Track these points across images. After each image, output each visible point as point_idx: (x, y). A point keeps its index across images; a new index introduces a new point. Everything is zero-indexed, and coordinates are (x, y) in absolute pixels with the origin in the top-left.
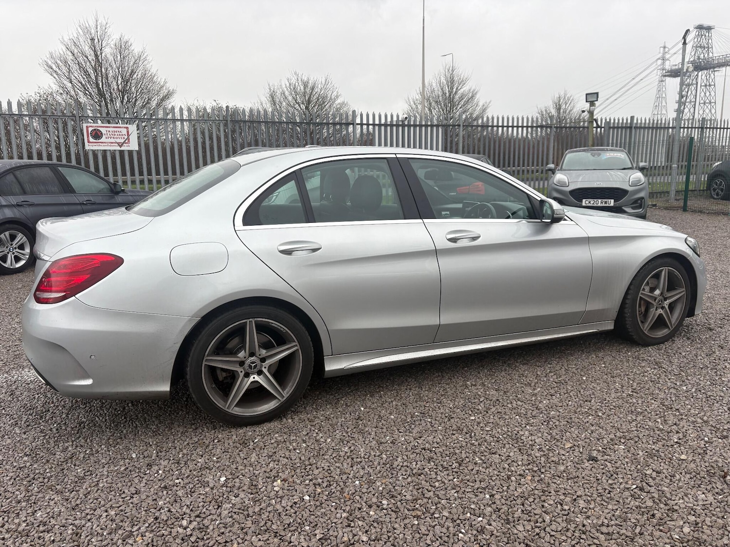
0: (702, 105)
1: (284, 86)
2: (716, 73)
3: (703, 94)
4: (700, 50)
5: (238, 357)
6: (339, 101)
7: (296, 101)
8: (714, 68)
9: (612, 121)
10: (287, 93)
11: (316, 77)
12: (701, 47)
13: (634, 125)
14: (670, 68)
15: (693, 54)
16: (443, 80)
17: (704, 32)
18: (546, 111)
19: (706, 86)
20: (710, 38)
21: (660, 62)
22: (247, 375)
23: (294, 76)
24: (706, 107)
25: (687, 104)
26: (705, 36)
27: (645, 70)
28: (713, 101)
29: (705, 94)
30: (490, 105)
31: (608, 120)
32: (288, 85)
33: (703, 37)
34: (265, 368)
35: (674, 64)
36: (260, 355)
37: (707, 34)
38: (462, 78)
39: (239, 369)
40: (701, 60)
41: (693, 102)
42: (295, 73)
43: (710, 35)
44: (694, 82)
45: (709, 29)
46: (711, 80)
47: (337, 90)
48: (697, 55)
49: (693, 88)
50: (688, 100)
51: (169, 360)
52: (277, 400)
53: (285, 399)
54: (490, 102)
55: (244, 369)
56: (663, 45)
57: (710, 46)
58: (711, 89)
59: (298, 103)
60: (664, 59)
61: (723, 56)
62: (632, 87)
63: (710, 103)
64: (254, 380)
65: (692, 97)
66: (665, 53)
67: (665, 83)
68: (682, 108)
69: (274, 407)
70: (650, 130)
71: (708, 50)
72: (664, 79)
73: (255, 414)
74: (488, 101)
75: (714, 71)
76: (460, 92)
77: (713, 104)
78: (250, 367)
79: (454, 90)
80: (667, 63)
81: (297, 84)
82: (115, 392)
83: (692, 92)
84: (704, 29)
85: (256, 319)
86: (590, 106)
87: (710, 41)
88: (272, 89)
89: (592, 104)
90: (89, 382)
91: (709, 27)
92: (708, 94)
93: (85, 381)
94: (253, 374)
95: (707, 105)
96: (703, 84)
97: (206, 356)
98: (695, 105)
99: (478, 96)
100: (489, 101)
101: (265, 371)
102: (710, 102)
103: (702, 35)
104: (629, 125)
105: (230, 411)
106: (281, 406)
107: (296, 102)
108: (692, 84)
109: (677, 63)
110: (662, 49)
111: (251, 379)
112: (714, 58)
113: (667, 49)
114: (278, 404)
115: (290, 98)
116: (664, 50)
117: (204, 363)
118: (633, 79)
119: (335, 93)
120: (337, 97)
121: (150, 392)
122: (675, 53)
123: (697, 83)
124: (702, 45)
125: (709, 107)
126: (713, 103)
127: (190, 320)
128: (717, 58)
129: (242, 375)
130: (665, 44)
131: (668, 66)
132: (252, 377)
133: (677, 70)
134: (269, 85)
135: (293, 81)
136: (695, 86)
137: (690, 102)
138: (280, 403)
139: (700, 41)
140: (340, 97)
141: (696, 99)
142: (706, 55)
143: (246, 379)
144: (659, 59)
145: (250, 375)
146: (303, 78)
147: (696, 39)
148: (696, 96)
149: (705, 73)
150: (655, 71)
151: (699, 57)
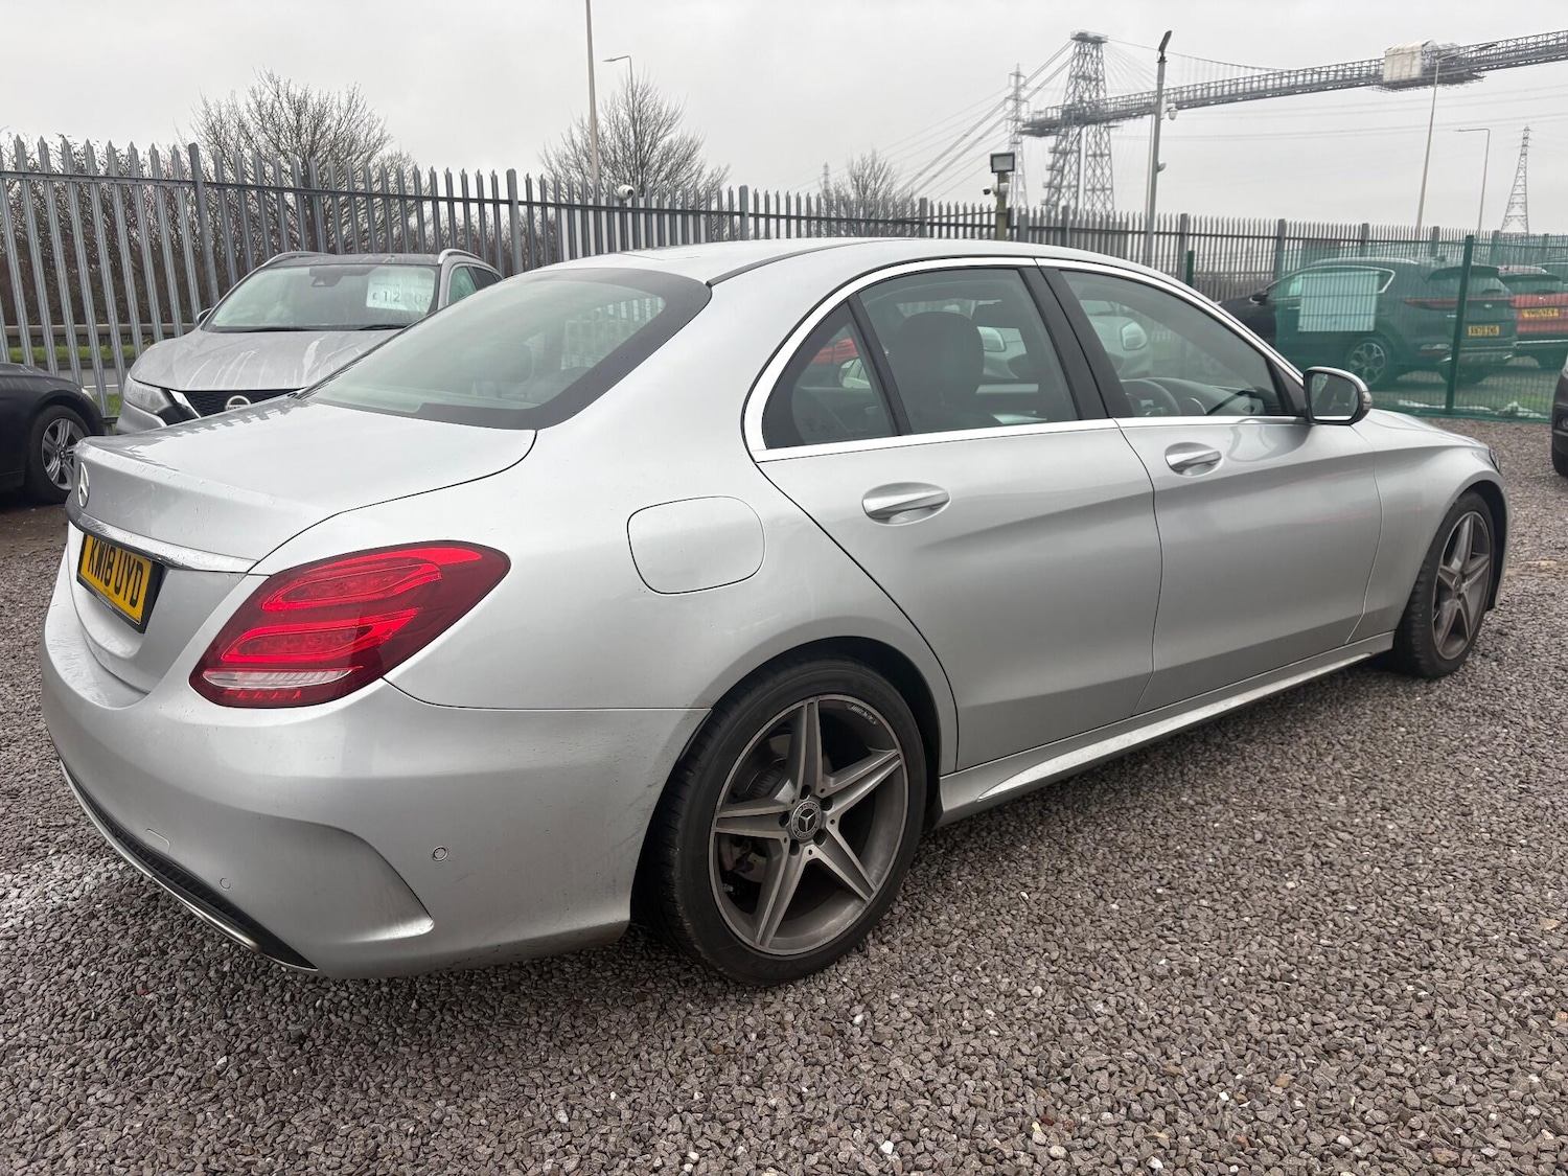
0: (1089, 193)
1: (243, 108)
2: (1113, 132)
3: (1090, 172)
4: (1082, 83)
5: (778, 803)
6: (386, 151)
7: (277, 146)
8: (1108, 120)
9: (1031, 215)
10: (252, 127)
11: (325, 88)
12: (1084, 77)
13: (1069, 226)
14: (1029, 116)
15: (1071, 90)
16: (624, 115)
17: (1089, 47)
18: (837, 192)
19: (1095, 155)
20: (1100, 60)
21: (1010, 104)
22: (795, 847)
23: (269, 83)
24: (1096, 198)
25: (1063, 190)
26: (1092, 56)
27: (987, 118)
28: (1108, 186)
29: (1094, 171)
30: (728, 174)
31: (1024, 213)
32: (253, 106)
33: (1088, 57)
34: (832, 822)
35: (1038, 109)
36: (822, 791)
37: (1095, 53)
38: (664, 110)
39: (780, 835)
40: (1085, 105)
41: (1074, 186)
42: (271, 78)
43: (1100, 54)
44: (1075, 147)
45: (1097, 42)
46: (1103, 145)
47: (380, 125)
48: (1077, 94)
49: (1073, 160)
50: (1065, 183)
51: (634, 835)
52: (856, 901)
53: (874, 896)
54: (727, 169)
55: (789, 831)
56: (1014, 71)
57: (1100, 77)
58: (1104, 163)
59: (284, 153)
60: (1016, 98)
61: (1123, 97)
62: (964, 152)
63: (1103, 189)
64: (811, 857)
65: (1072, 176)
66: (1018, 89)
67: (1022, 148)
68: (1055, 198)
69: (854, 920)
70: (1097, 236)
71: (1097, 84)
72: (1019, 140)
73: (818, 945)
74: (723, 167)
75: (1109, 127)
76: (660, 145)
77: (1108, 192)
78: (801, 823)
79: (648, 139)
80: (1024, 107)
81: (277, 104)
82: (490, 948)
83: (1071, 169)
84: (1088, 42)
85: (821, 698)
86: (999, 182)
87: (1100, 67)
88: (214, 112)
89: (1002, 176)
90: (424, 927)
91: (1100, 38)
92: (1098, 172)
93: (409, 926)
94: (806, 842)
95: (1098, 193)
96: (1090, 152)
97: (718, 809)
98: (1077, 192)
99: (699, 156)
100: (726, 166)
101: (834, 830)
102: (1103, 187)
103: (1086, 55)
104: (1059, 225)
105: (765, 949)
106: (870, 915)
107: (279, 150)
108: (1071, 152)
109: (1043, 109)
110: (1013, 78)
111: (806, 858)
112: (1108, 101)
113: (1022, 80)
114: (860, 912)
115: (261, 139)
116: (1017, 81)
117: (715, 829)
118: (966, 135)
119: (376, 130)
120: (381, 142)
121: (580, 933)
122: (1039, 88)
123: (1080, 149)
124: (1086, 74)
125: (1102, 197)
126: (1108, 189)
127: (688, 717)
128: (1113, 101)
129: (786, 847)
130: (1018, 68)
131: (1026, 113)
132: (807, 848)
133: (1043, 122)
134: (206, 104)
135: (268, 97)
136: (1076, 155)
137: (1069, 187)
138: (864, 908)
139: (1083, 65)
140: (388, 142)
141: (1078, 181)
142: (1094, 95)
143: (795, 857)
144: (1007, 99)
145: (801, 846)
146: (292, 91)
147: (1076, 61)
148: (1078, 174)
149: (1094, 130)
150: (1003, 123)
151: (1081, 97)
